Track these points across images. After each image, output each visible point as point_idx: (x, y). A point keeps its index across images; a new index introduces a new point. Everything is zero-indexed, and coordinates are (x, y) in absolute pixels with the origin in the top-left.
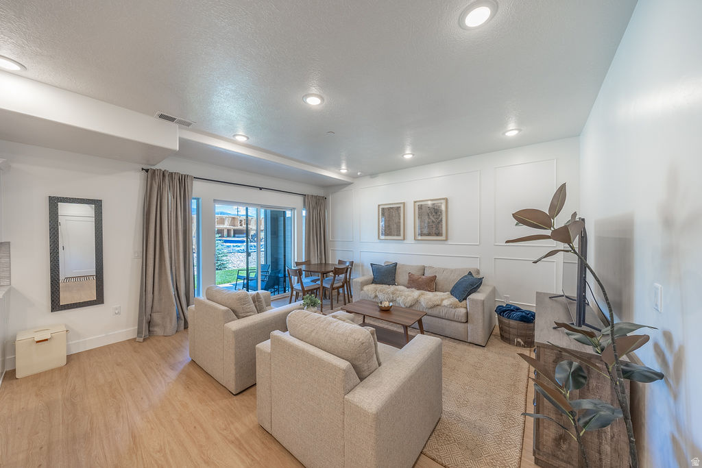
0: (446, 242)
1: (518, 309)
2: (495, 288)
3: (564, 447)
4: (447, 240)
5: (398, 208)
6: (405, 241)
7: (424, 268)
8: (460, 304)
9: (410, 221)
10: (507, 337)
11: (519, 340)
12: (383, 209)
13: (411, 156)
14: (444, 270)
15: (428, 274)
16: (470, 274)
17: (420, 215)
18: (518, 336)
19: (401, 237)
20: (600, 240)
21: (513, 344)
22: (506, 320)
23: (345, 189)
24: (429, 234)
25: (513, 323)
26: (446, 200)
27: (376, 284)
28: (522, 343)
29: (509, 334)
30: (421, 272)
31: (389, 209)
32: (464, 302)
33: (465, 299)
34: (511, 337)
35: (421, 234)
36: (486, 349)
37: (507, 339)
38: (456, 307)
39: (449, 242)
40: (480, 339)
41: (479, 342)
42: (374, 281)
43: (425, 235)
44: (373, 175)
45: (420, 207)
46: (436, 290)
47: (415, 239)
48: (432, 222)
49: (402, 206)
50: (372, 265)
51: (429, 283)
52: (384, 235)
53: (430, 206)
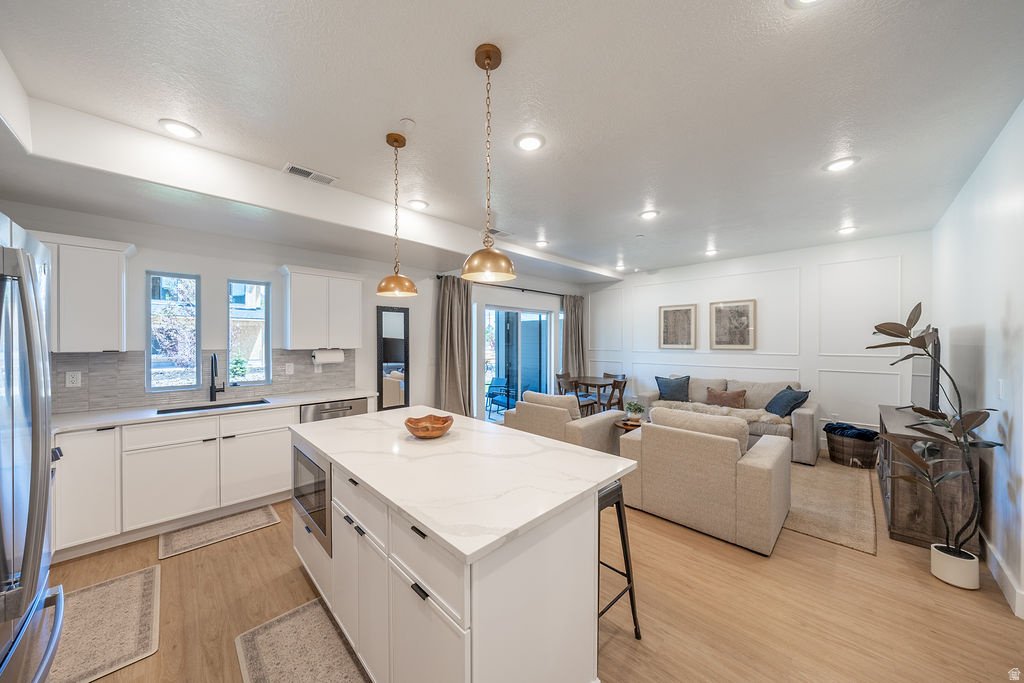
0: (754, 352)
1: (852, 428)
2: (819, 406)
3: (919, 520)
4: (755, 348)
5: (687, 312)
6: (697, 351)
7: (726, 384)
8: (782, 420)
9: (704, 327)
10: (841, 457)
11: (856, 460)
12: (666, 312)
13: (715, 253)
14: (754, 384)
15: (732, 389)
16: (789, 388)
17: (718, 319)
18: (854, 456)
19: (692, 346)
20: (955, 348)
21: (848, 465)
22: (838, 438)
23: (612, 287)
24: (731, 343)
25: (847, 440)
26: (755, 301)
27: (666, 399)
28: (859, 463)
29: (843, 453)
30: (723, 387)
31: (675, 311)
32: (787, 418)
33: (789, 414)
34: (846, 457)
35: (718, 343)
36: (816, 468)
37: (840, 460)
38: (778, 423)
39: (758, 352)
40: (808, 458)
41: (808, 461)
42: (662, 397)
43: (725, 343)
44: (651, 271)
45: (719, 311)
46: (745, 407)
47: (711, 349)
48: (735, 328)
49: (693, 308)
50: (657, 378)
51: (736, 399)
52: (664, 343)
53: (732, 309)
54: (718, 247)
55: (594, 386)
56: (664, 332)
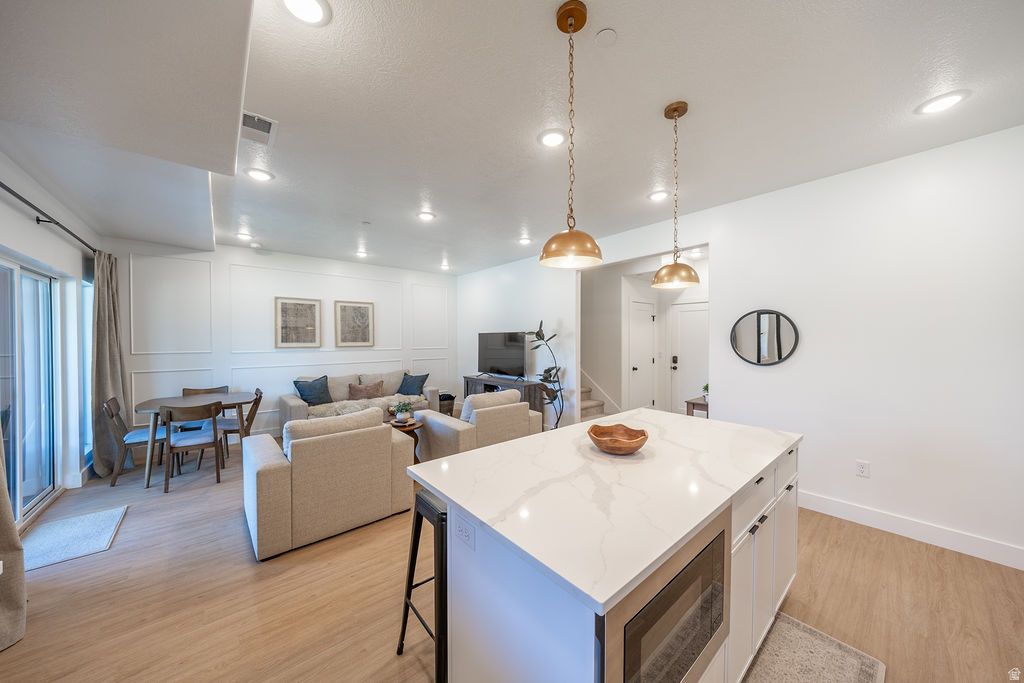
0: (372, 348)
4: (373, 345)
7: (359, 378)
9: (328, 324)
12: (283, 305)
13: (365, 255)
16: (406, 375)
17: (342, 318)
19: (316, 345)
24: (354, 340)
30: (358, 382)
31: (296, 307)
33: (421, 393)
35: (343, 340)
39: (375, 348)
43: (349, 341)
45: (344, 309)
46: (383, 395)
47: (337, 346)
48: (357, 327)
49: (317, 304)
50: (296, 383)
51: (374, 391)
52: (282, 341)
53: (355, 309)
54: (368, 250)
55: (232, 406)
56: (282, 328)
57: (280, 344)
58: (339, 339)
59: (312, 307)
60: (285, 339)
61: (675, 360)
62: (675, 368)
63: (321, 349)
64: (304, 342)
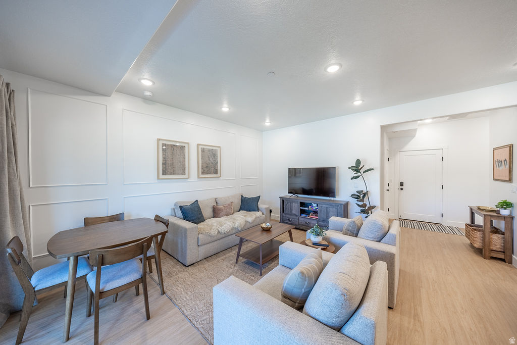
4: (220, 177)
7: (215, 200)
9: (193, 161)
16: (242, 196)
17: (203, 156)
19: (186, 176)
24: (209, 173)
26: (220, 147)
30: (215, 203)
31: (171, 146)
35: (203, 173)
39: (222, 179)
43: (206, 173)
45: (203, 151)
46: (234, 212)
47: (199, 177)
48: (211, 163)
50: (180, 207)
52: (163, 174)
53: (209, 150)
56: (163, 164)
57: (162, 176)
58: (200, 173)
59: (183, 148)
60: (164, 173)
61: (402, 184)
62: (402, 189)
63: (189, 180)
64: (178, 174)
